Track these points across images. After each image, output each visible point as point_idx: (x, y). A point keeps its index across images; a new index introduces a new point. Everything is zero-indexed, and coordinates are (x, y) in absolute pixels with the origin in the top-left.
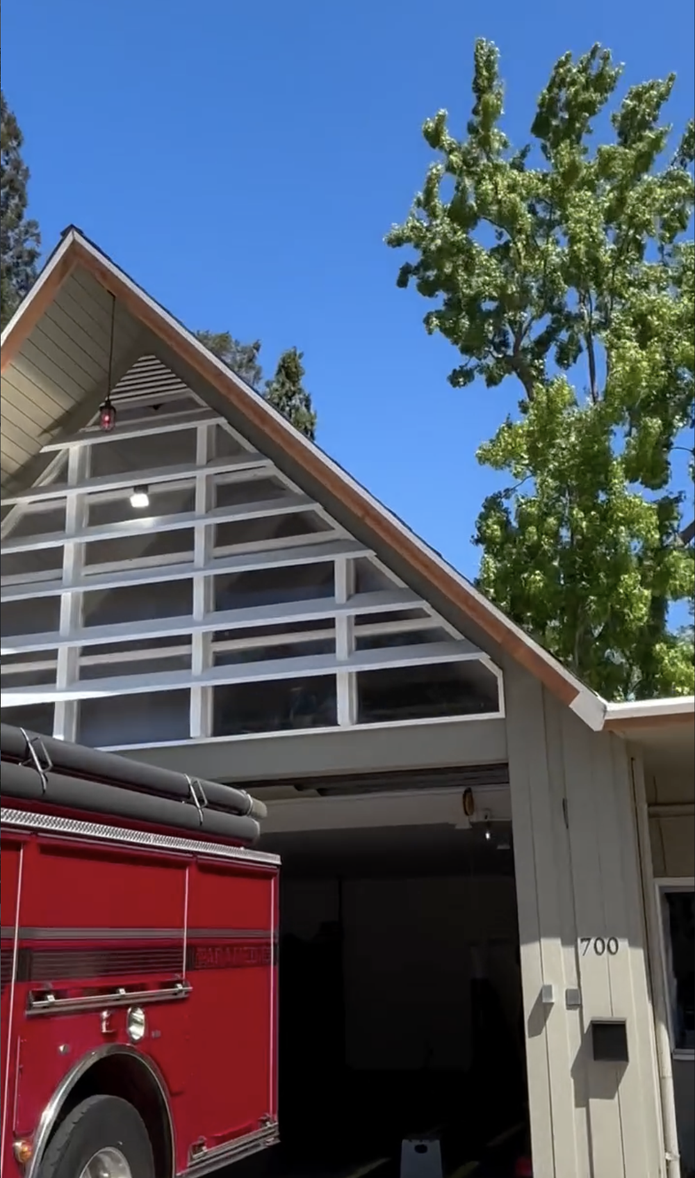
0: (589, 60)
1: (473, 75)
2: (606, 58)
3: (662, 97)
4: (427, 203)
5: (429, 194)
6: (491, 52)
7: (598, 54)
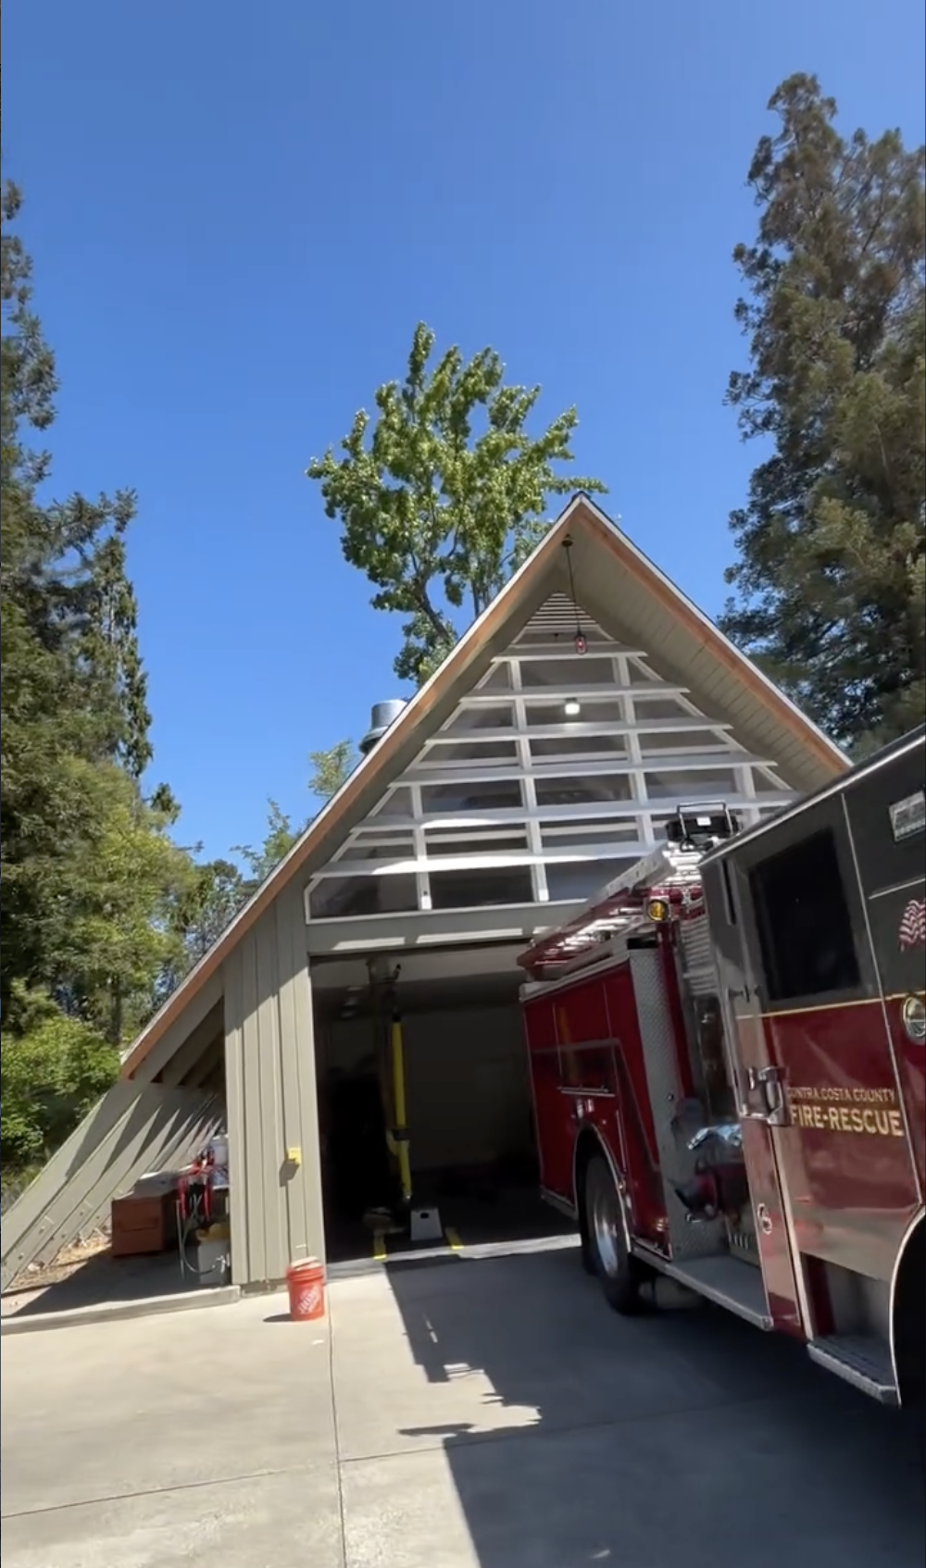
0: (483, 357)
1: (411, 350)
2: (495, 359)
3: (530, 402)
4: (353, 446)
5: (356, 440)
6: (429, 337)
7: (490, 355)
